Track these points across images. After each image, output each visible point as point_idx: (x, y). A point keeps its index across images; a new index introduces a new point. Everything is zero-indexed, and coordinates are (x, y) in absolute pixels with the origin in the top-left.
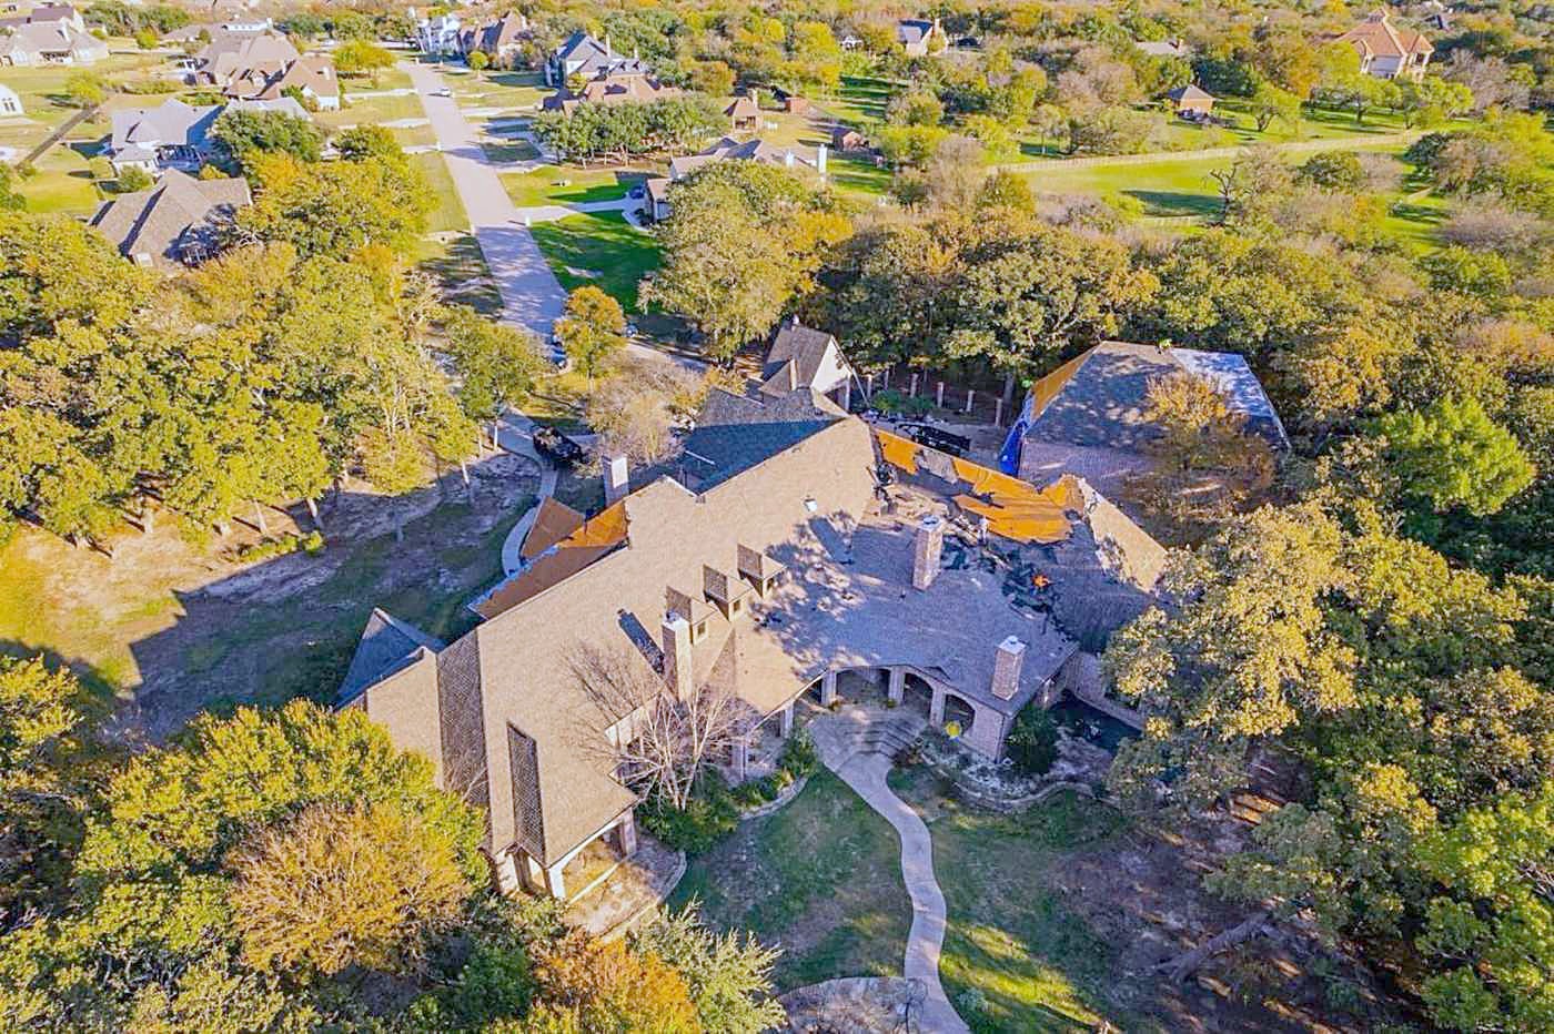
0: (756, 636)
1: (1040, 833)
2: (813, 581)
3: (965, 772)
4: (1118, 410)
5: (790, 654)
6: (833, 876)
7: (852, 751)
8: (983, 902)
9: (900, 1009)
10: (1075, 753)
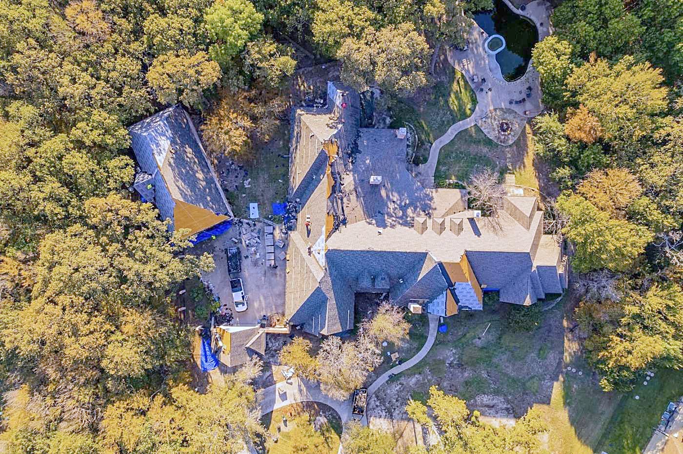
0: (438, 208)
1: (413, 117)
2: (401, 212)
3: (410, 144)
4: (201, 182)
5: (432, 197)
6: (463, 155)
7: (423, 178)
8: (444, 119)
9: (484, 119)
10: (381, 121)
